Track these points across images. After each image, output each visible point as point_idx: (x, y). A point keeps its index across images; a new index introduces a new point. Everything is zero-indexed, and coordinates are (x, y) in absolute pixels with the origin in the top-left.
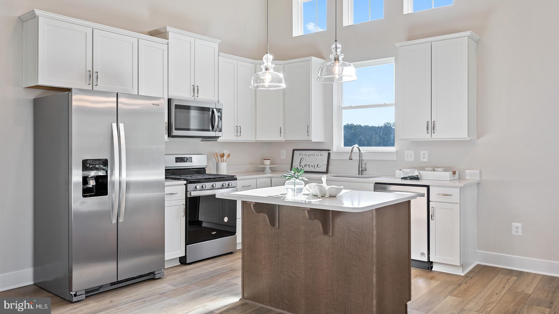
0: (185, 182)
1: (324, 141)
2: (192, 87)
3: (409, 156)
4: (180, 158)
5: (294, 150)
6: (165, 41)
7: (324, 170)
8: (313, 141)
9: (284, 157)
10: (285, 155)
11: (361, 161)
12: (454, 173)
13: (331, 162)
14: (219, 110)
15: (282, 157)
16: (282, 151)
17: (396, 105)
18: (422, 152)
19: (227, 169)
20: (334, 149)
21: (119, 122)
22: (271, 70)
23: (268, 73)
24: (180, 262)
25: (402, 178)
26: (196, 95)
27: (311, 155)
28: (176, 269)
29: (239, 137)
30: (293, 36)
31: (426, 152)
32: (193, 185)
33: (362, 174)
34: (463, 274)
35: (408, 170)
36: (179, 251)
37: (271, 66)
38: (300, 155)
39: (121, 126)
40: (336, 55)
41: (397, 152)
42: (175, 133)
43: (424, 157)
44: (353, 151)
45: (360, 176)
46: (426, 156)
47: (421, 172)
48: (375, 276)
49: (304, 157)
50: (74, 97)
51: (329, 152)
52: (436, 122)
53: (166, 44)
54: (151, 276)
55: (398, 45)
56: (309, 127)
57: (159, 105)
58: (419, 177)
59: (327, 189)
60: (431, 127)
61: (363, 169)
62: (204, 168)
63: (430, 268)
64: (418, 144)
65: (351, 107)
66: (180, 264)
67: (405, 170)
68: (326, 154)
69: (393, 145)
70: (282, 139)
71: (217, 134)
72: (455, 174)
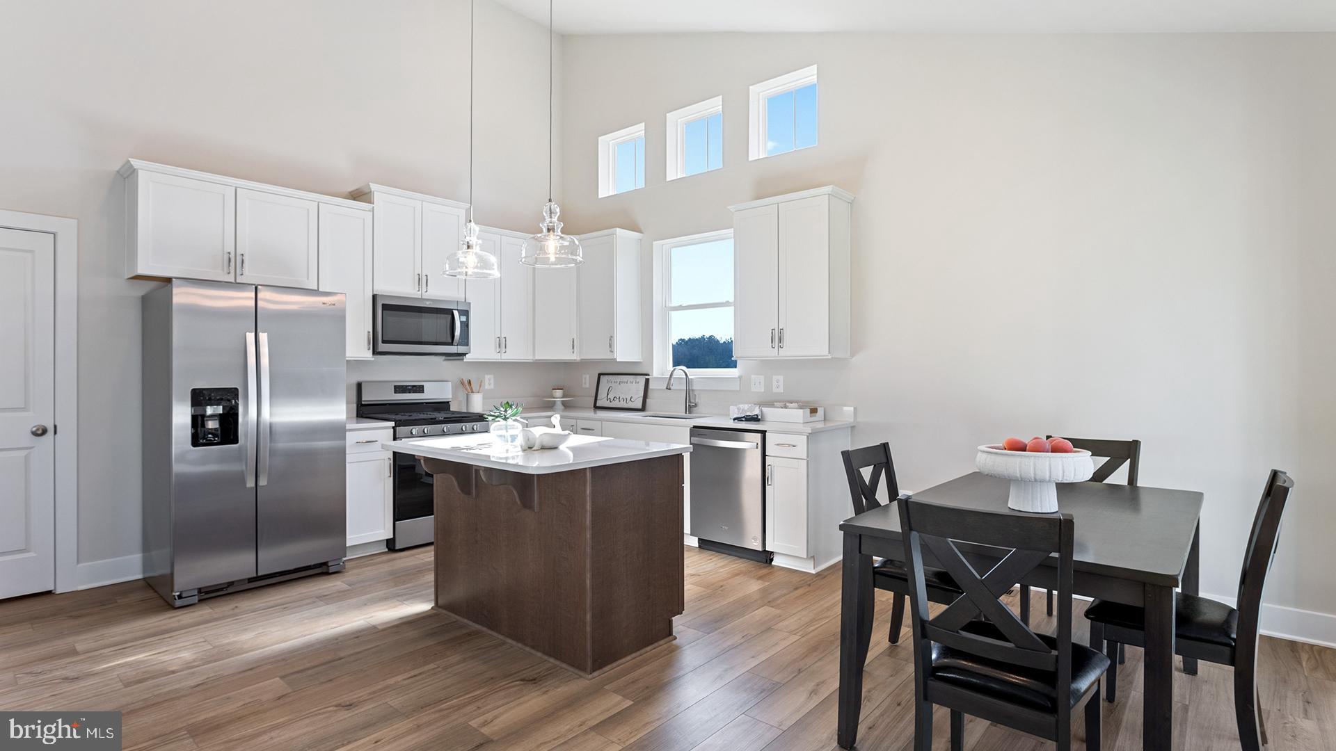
0: (393, 424)
1: (641, 361)
2: (417, 278)
3: (758, 385)
4: (403, 386)
5: (600, 375)
6: (370, 206)
7: (640, 406)
8: (618, 360)
9: (587, 386)
10: (588, 381)
11: (689, 393)
12: (814, 411)
13: (650, 394)
14: (465, 313)
15: (584, 386)
16: (584, 376)
17: (735, 304)
18: (775, 378)
19: (484, 404)
20: (655, 373)
21: (258, 330)
22: (476, 249)
23: (471, 253)
24: (387, 547)
25: (734, 419)
26: (424, 290)
27: (622, 382)
28: (375, 557)
29: (503, 355)
30: (600, 197)
31: (781, 378)
32: (407, 429)
33: (690, 413)
34: (813, 572)
35: (746, 406)
36: (382, 531)
37: (477, 242)
38: (608, 381)
39: (263, 337)
40: (551, 223)
41: (740, 378)
42: (382, 347)
43: (779, 385)
44: (674, 376)
45: (688, 415)
46: (781, 383)
47: (765, 410)
48: (588, 575)
49: (613, 385)
50: (175, 291)
51: (647, 377)
52: (784, 329)
53: (369, 211)
54: (323, 569)
55: (732, 208)
56: (612, 339)
57: (334, 305)
58: (760, 417)
59: (537, 436)
60: (778, 338)
61: (691, 404)
62: (448, 402)
63: (768, 561)
64: (768, 365)
65: (681, 308)
66: (387, 550)
67: (741, 406)
68: (642, 380)
69: (733, 365)
70: (575, 357)
71: (461, 349)
72: (817, 412)
